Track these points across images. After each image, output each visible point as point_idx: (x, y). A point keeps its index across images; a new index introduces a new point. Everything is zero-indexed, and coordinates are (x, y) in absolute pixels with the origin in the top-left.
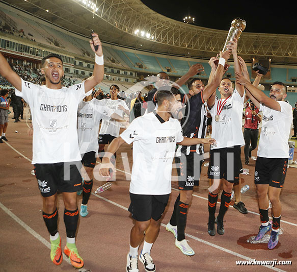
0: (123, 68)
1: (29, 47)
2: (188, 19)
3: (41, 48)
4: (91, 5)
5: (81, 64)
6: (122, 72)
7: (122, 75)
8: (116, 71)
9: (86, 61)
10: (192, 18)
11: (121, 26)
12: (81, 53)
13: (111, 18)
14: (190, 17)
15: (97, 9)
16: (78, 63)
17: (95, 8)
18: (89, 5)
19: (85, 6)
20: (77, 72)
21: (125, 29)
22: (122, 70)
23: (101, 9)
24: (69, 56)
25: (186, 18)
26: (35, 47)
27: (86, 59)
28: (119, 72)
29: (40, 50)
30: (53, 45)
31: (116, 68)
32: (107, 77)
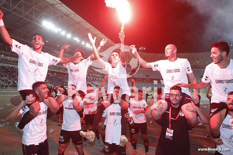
2: (142, 49)
9: (91, 73)
10: (143, 48)
14: (142, 48)
25: (141, 48)
32: (101, 80)
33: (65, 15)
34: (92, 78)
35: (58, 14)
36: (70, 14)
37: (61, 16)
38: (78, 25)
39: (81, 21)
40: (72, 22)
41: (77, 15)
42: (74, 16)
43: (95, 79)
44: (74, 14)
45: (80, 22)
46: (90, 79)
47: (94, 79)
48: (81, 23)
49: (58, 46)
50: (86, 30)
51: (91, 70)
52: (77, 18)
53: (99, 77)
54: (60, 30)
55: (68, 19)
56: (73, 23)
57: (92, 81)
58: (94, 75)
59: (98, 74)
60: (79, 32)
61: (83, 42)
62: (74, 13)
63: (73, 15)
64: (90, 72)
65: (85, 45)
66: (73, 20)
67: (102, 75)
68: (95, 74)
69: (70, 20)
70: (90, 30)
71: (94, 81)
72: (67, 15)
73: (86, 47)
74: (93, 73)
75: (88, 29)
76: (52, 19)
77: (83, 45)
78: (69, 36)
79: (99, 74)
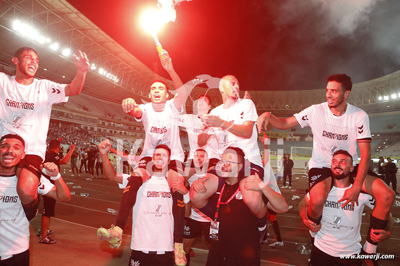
0: (139, 125)
1: (64, 113)
3: (73, 113)
4: (113, 78)
5: (104, 124)
6: (138, 129)
7: (138, 132)
8: (132, 128)
9: (108, 121)
11: (137, 92)
12: (104, 115)
13: (129, 86)
15: (117, 81)
16: (101, 122)
17: (115, 79)
18: (111, 78)
19: (108, 79)
20: (100, 130)
21: (140, 94)
22: (138, 127)
23: (121, 79)
24: (94, 118)
26: (68, 112)
27: (108, 119)
28: (135, 129)
29: (72, 115)
30: (82, 110)
31: (133, 126)
32: (125, 133)
33: (58, 14)
34: (108, 131)
35: (46, 10)
36: (67, 13)
37: (51, 15)
38: (84, 33)
39: (89, 27)
40: (72, 28)
41: (82, 16)
42: (77, 16)
43: (115, 132)
44: (75, 13)
45: (88, 29)
46: (105, 131)
47: (113, 132)
48: (88, 31)
49: (46, 70)
50: (98, 43)
51: (108, 116)
52: (83, 21)
53: (122, 129)
54: (49, 40)
55: (65, 21)
56: (75, 29)
57: (108, 135)
58: (112, 126)
59: (120, 124)
60: (86, 46)
61: (93, 65)
62: (76, 11)
63: (74, 15)
64: (105, 119)
65: (97, 70)
66: (75, 24)
67: (127, 125)
68: (114, 122)
69: (68, 23)
70: (106, 44)
71: (111, 136)
72: (62, 14)
73: (99, 74)
74: (111, 122)
75: (102, 42)
76: (34, 18)
77: (94, 71)
78: (67, 53)
79: (122, 124)
